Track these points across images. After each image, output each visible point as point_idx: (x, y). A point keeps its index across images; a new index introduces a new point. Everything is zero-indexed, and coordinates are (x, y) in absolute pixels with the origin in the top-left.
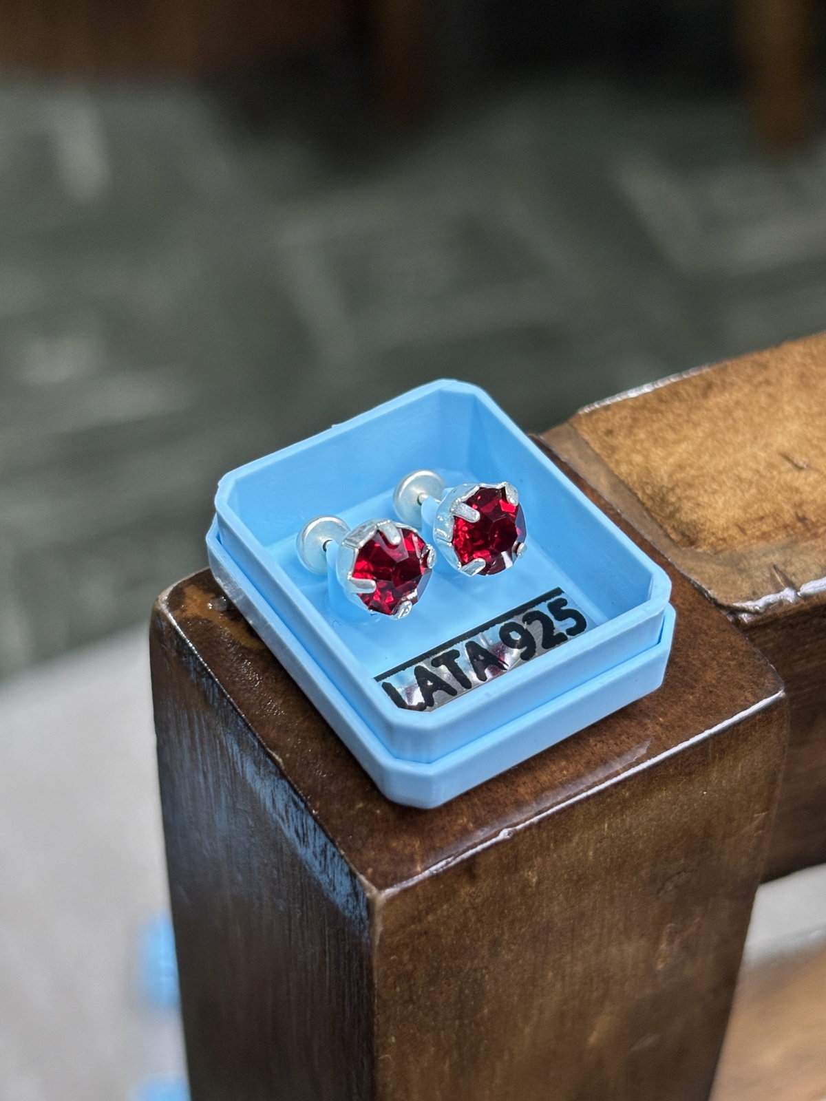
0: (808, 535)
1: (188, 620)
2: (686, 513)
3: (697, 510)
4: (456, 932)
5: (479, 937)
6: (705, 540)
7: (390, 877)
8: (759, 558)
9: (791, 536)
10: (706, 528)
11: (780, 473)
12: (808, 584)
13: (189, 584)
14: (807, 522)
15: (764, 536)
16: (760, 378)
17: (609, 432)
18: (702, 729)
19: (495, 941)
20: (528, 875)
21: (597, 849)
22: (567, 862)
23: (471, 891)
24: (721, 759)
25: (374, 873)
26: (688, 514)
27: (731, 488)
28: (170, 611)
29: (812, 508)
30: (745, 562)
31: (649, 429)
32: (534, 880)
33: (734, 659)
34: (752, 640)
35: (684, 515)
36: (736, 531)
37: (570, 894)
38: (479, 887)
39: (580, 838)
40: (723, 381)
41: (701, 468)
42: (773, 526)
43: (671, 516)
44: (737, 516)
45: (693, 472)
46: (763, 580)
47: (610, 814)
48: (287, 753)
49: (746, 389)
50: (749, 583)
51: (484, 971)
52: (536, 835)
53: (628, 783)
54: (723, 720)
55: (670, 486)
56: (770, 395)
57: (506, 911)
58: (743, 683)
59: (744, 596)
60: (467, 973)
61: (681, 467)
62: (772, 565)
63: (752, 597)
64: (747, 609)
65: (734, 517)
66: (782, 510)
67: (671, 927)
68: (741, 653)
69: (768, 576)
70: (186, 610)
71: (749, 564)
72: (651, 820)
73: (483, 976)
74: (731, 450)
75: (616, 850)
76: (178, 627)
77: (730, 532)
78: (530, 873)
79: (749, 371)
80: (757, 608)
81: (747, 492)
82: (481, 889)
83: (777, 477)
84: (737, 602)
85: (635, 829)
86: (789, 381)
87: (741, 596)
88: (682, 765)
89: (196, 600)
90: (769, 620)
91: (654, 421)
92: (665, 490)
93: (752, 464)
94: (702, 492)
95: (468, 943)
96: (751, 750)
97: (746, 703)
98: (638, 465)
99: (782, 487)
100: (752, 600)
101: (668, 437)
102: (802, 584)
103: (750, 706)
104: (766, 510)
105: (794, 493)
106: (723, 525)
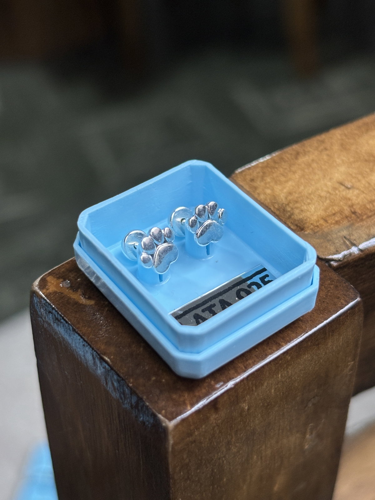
0: (358, 220)
1: (50, 294)
2: (297, 215)
3: (302, 213)
4: (209, 440)
5: (220, 441)
6: (308, 227)
7: (174, 414)
8: (336, 234)
9: (350, 221)
10: (308, 221)
11: (339, 191)
12: (362, 244)
13: (49, 275)
14: (357, 214)
15: (337, 223)
16: (322, 147)
17: (252, 180)
18: (323, 320)
19: (229, 442)
20: (243, 406)
21: (276, 388)
22: (262, 397)
23: (216, 417)
24: (332, 335)
25: (166, 413)
26: (298, 215)
27: (317, 201)
28: (40, 290)
29: (358, 206)
30: (329, 236)
31: (272, 177)
32: (246, 408)
33: (333, 284)
34: (339, 274)
35: (296, 216)
36: (323, 222)
37: (264, 414)
38: (220, 414)
39: (268, 383)
40: (304, 150)
41: (300, 193)
42: (340, 217)
43: (290, 217)
44: (322, 214)
45: (297, 195)
46: (340, 244)
47: (281, 369)
48: (112, 355)
49: (316, 153)
50: (334, 247)
51: (223, 459)
52: (246, 384)
53: (289, 352)
54: (332, 315)
55: (286, 203)
56: (328, 155)
57: (233, 426)
58: (339, 296)
59: (332, 253)
60: (216, 460)
61: (290, 193)
62: (343, 237)
63: (336, 253)
64: (334, 259)
65: (320, 215)
66: (344, 209)
67: (311, 426)
68: (335, 281)
69: (343, 242)
70: (49, 289)
71: (332, 236)
72: (301, 370)
73: (223, 462)
74: (313, 183)
75: (285, 388)
76: (46, 298)
77: (320, 222)
78: (244, 404)
79: (316, 144)
80: (339, 258)
81: (325, 202)
82: (221, 415)
83: (339, 193)
84: (329, 256)
85: (293, 376)
86: (336, 147)
87: (331, 253)
88: (314, 340)
89: (53, 284)
90: (346, 263)
91: (273, 173)
92: (284, 205)
93: (325, 189)
94: (303, 204)
95: (215, 444)
96: (346, 329)
97: (342, 305)
98: (269, 194)
99: (342, 198)
100: (336, 254)
101: (281, 180)
102: (360, 243)
103: (344, 307)
104: (336, 210)
105: (348, 201)
106: (316, 219)
